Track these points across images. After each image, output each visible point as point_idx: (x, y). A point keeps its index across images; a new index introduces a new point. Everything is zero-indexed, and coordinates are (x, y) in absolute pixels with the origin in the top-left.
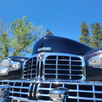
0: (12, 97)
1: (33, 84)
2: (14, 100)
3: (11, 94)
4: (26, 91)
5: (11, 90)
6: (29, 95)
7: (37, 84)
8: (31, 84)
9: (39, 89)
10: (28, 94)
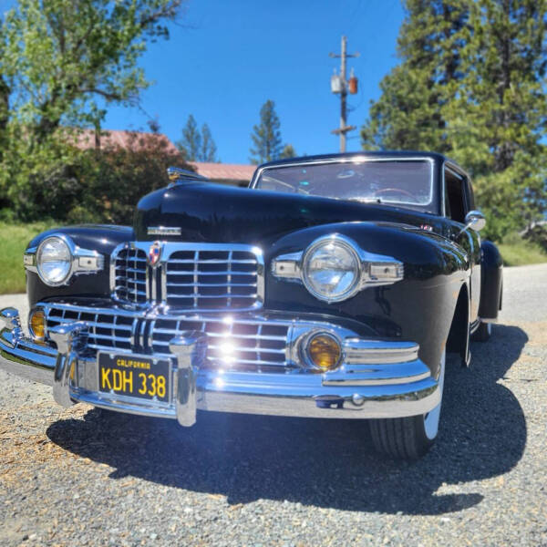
0: (94, 346)
1: (141, 320)
2: (101, 355)
3: (91, 341)
4: (127, 334)
5: (92, 332)
6: (133, 343)
7: (149, 322)
8: (136, 321)
9: (153, 330)
10: (131, 340)
